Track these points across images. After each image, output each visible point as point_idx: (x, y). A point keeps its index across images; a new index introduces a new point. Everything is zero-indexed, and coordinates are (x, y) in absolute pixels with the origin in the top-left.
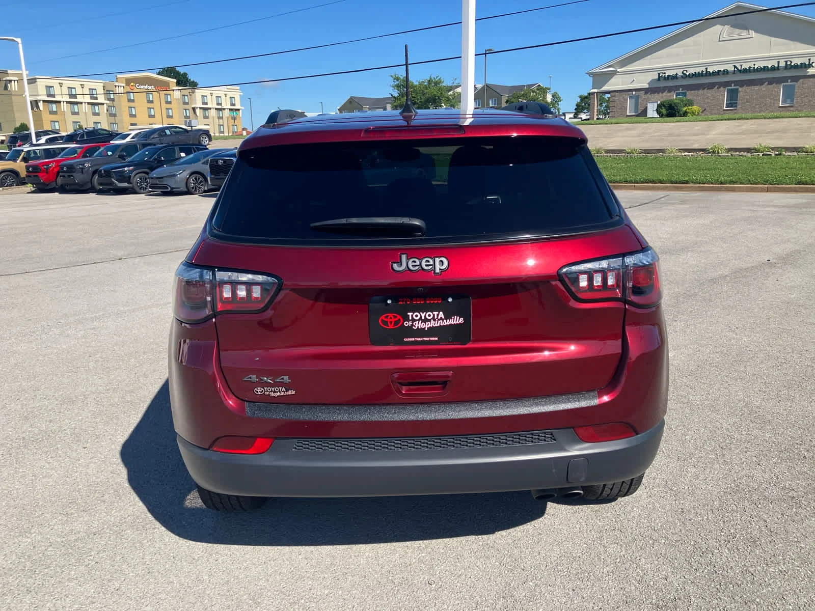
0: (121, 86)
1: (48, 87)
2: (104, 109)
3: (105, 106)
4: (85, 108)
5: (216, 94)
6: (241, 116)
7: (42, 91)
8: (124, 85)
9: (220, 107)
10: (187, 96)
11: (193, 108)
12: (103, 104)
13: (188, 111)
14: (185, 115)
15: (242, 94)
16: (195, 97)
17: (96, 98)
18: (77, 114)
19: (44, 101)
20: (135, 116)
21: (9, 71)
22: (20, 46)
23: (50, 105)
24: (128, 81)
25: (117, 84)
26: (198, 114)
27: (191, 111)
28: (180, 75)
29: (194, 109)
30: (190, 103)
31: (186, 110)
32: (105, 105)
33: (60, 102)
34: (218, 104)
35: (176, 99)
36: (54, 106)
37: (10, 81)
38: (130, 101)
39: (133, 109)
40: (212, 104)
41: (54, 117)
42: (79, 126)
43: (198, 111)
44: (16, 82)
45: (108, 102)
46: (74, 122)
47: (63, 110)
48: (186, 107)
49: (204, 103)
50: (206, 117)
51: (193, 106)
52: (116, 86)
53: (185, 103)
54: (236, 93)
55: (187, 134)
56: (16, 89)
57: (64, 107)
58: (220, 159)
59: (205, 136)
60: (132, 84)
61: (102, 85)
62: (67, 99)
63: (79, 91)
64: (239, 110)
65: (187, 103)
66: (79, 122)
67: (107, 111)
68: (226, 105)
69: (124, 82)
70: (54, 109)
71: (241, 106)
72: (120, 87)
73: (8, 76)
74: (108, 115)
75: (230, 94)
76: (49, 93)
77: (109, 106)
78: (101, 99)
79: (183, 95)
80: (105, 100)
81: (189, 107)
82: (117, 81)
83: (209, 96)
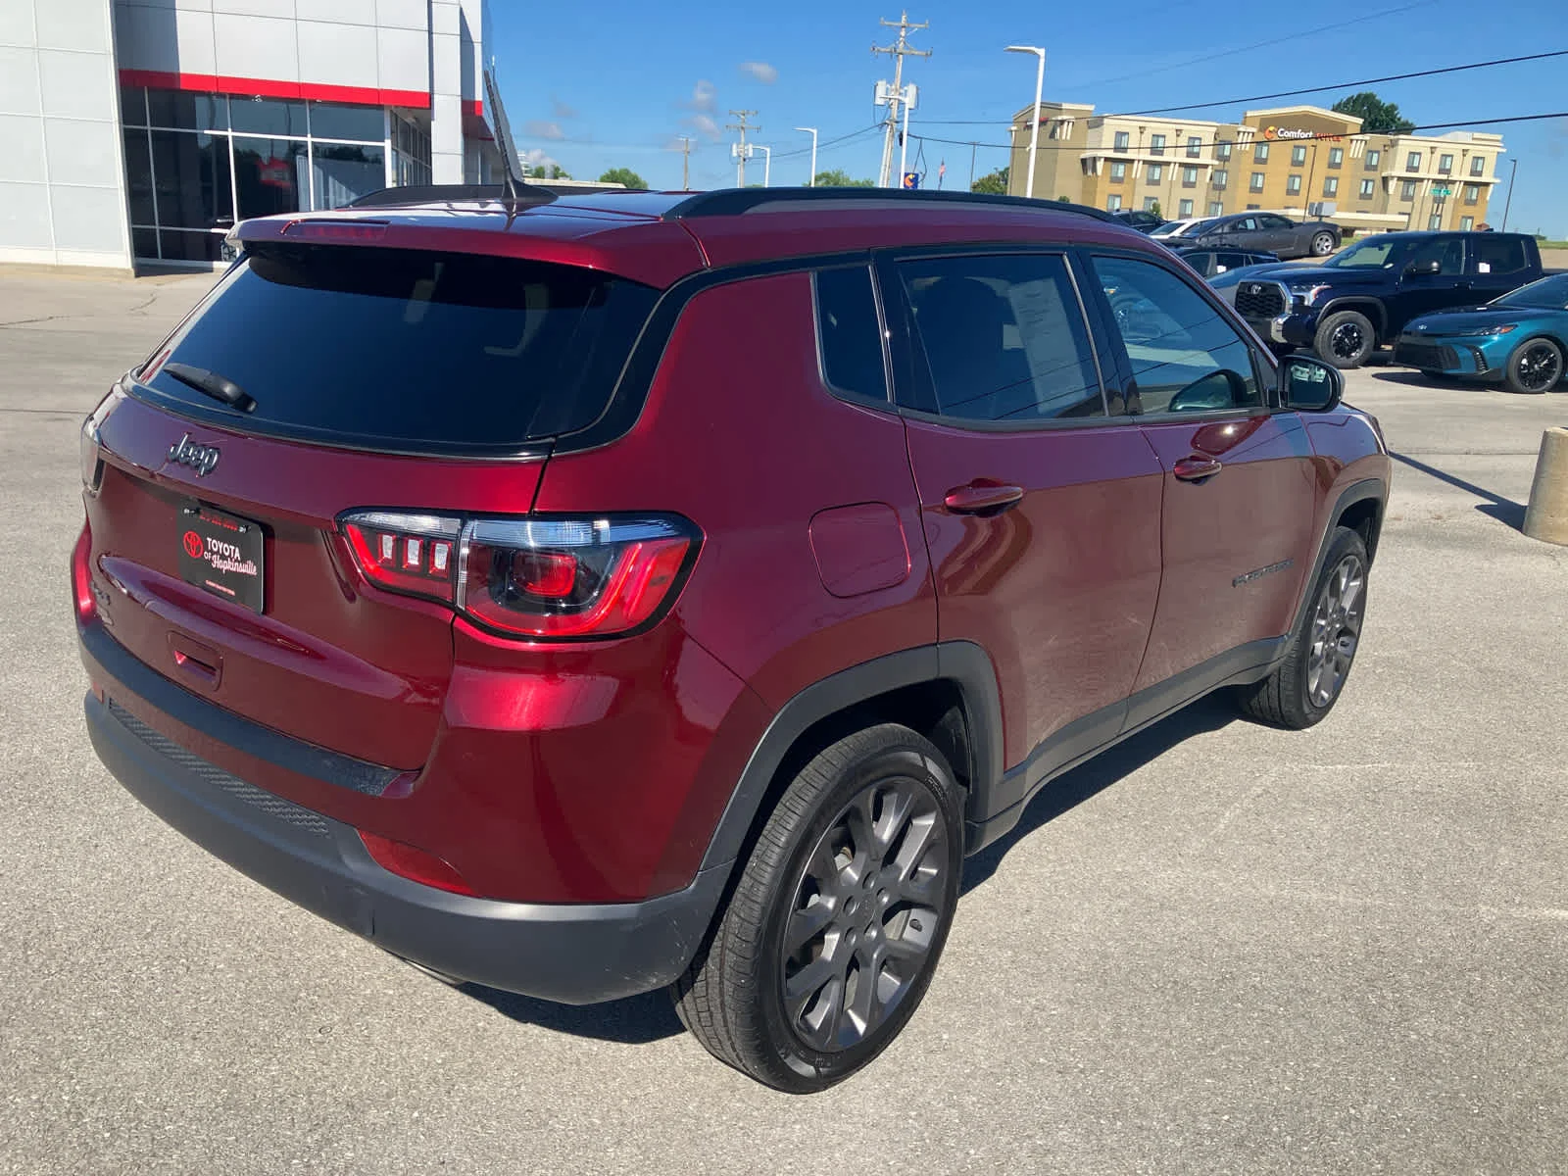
0: (1249, 133)
1: (1120, 134)
2: (1205, 174)
3: (1210, 170)
4: (1174, 173)
5: (1443, 149)
6: (1488, 198)
7: (1108, 139)
8: (1254, 130)
9: (1444, 177)
10: (1378, 152)
11: (1383, 178)
12: (1206, 166)
13: (1370, 184)
14: (1363, 191)
15: (1504, 150)
16: (1395, 156)
17: (1197, 155)
18: (1157, 183)
19: (1107, 159)
20: (1260, 190)
21: (1065, 106)
22: (1042, 61)
23: (1114, 166)
24: (1265, 123)
25: (1242, 129)
26: (1391, 190)
27: (1379, 182)
28: (1380, 110)
29: (1385, 180)
30: (1379, 168)
31: (1367, 181)
32: (1210, 167)
33: (1132, 161)
34: (1441, 171)
35: (1353, 159)
36: (1121, 167)
37: (1062, 122)
38: (1259, 161)
39: (1260, 177)
40: (1428, 170)
41: (1117, 189)
42: (1154, 205)
43: (1392, 184)
44: (1071, 124)
45: (1216, 163)
46: (1146, 198)
47: (1133, 176)
48: (1370, 175)
49: (1411, 168)
50: (1406, 198)
51: (1384, 174)
52: (1239, 133)
53: (1369, 167)
54: (1489, 147)
55: (1288, 230)
56: (1068, 138)
57: (1138, 170)
58: (1255, 283)
59: (1326, 237)
60: (1271, 128)
61: (1215, 129)
62: (1147, 156)
63: (1171, 141)
64: (1487, 184)
65: (1375, 168)
66: (1156, 199)
67: (1211, 179)
68: (1461, 173)
69: (1258, 125)
70: (1120, 174)
71: (1495, 176)
72: (1246, 134)
73: (1061, 115)
74: (1211, 186)
75: (1474, 151)
76: (1118, 145)
77: (1216, 171)
78: (1206, 157)
79: (1370, 151)
80: (1213, 158)
81: (1377, 176)
82: (1244, 124)
83: (1426, 155)
